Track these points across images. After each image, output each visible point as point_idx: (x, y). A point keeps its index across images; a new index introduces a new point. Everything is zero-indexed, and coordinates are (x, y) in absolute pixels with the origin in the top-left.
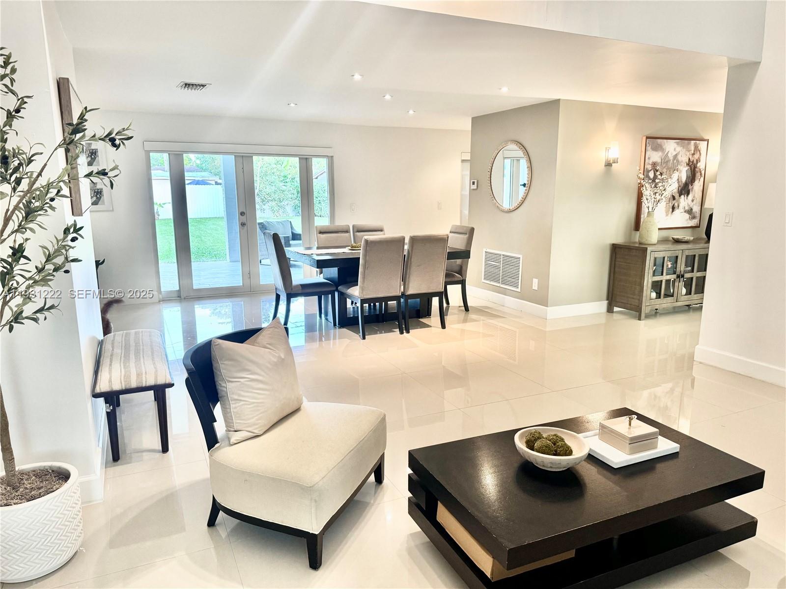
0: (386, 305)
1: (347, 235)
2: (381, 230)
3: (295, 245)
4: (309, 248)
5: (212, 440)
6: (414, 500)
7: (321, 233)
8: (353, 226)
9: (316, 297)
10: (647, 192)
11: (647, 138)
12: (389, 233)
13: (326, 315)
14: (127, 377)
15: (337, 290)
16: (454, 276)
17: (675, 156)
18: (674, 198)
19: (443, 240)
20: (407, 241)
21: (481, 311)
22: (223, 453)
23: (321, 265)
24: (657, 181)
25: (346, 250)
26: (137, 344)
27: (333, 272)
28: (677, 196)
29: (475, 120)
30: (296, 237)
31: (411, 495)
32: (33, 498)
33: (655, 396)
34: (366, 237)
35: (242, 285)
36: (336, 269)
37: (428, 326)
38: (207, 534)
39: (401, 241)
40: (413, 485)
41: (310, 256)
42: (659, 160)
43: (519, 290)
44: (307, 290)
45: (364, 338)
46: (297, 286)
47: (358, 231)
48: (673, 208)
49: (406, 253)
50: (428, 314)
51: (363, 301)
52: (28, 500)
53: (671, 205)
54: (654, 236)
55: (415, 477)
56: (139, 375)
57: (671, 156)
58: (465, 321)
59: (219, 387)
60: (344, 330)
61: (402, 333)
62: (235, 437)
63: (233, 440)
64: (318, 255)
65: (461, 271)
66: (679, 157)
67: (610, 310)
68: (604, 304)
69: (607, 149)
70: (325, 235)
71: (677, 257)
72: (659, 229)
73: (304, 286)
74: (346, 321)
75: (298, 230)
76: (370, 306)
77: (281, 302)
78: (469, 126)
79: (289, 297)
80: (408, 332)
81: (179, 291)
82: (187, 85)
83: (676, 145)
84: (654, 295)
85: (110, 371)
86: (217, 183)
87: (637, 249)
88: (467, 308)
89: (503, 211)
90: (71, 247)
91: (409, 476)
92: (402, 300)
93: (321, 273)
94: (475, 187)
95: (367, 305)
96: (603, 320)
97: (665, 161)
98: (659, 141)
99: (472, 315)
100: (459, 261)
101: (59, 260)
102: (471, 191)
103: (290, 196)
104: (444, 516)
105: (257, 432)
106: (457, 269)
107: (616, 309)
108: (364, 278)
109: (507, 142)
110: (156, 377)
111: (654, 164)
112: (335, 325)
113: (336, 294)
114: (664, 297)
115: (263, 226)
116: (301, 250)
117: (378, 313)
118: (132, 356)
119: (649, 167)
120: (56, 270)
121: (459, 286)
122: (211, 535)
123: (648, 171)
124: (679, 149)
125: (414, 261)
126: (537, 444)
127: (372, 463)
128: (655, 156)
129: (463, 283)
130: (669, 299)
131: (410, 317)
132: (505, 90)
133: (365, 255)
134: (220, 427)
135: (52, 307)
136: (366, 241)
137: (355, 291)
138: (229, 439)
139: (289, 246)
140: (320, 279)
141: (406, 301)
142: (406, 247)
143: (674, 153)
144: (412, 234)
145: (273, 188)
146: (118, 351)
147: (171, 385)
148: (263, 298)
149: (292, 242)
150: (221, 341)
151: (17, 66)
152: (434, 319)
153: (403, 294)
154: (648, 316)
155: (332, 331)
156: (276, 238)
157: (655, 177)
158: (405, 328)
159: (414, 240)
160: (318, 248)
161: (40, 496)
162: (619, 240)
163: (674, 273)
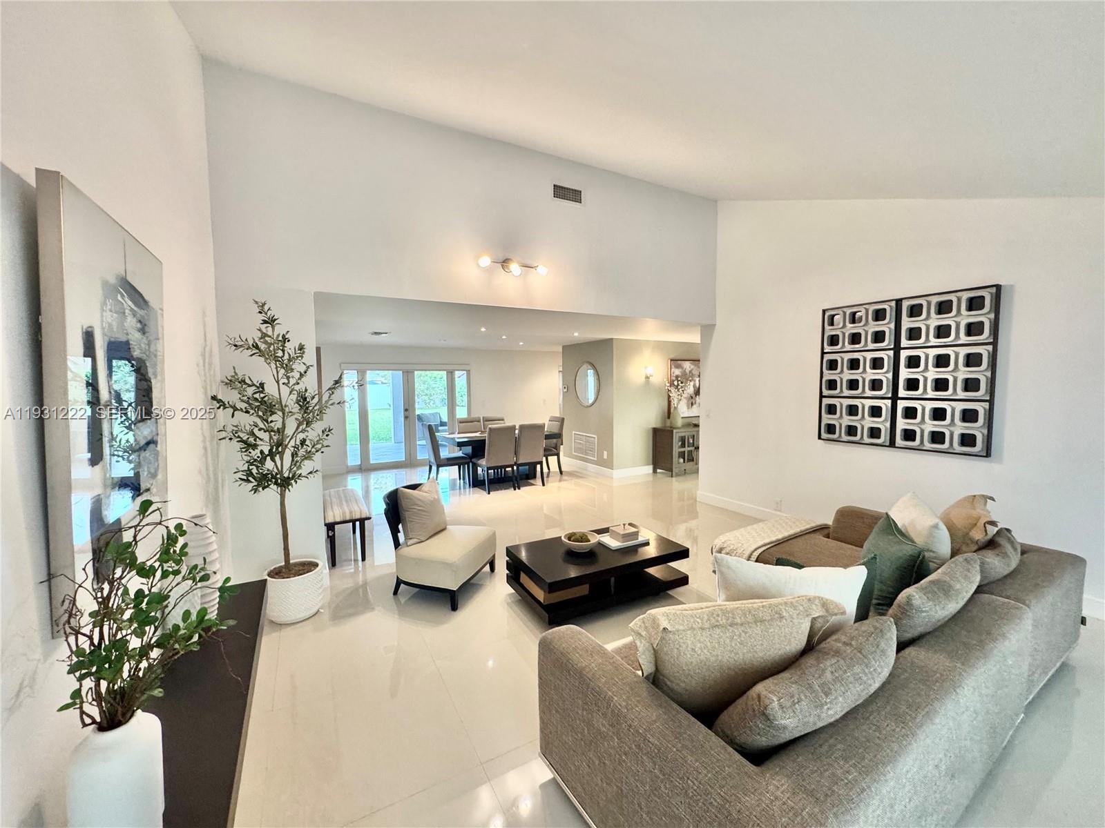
0: (505, 470)
1: (479, 423)
2: (503, 420)
3: (443, 431)
4: (453, 433)
5: (397, 544)
6: (510, 574)
7: (461, 422)
8: (483, 418)
9: (457, 467)
10: (674, 394)
11: (671, 360)
12: (508, 423)
13: (464, 479)
14: (344, 513)
15: (471, 461)
16: (551, 450)
17: (690, 372)
18: (692, 398)
19: (542, 427)
20: (517, 427)
21: (572, 474)
22: (404, 551)
23: (460, 445)
24: (679, 387)
25: (477, 434)
26: (345, 497)
27: (469, 449)
28: (694, 396)
29: (564, 347)
30: (443, 424)
31: (508, 572)
32: (301, 574)
33: (691, 530)
34: (490, 426)
35: (404, 459)
36: (470, 447)
37: (534, 485)
38: (393, 600)
39: (514, 428)
40: (509, 566)
41: (453, 439)
42: (680, 374)
43: (595, 459)
44: (451, 462)
45: (489, 493)
46: (443, 459)
47: (487, 421)
48: (692, 404)
49: (517, 436)
50: (534, 477)
51: (489, 469)
52: (298, 575)
53: (690, 402)
54: (679, 423)
55: (510, 561)
56: (351, 513)
57: (687, 371)
58: (560, 481)
59: (401, 514)
60: (476, 489)
61: (515, 489)
62: (410, 542)
63: (409, 544)
64: (458, 438)
65: (557, 447)
66: (693, 372)
67: (655, 471)
68: (651, 467)
69: (646, 368)
70: (464, 424)
71: (694, 436)
72: (682, 418)
73: (449, 459)
74: (477, 483)
75: (445, 419)
76: (494, 471)
77: (432, 471)
78: (561, 350)
79: (438, 466)
80: (519, 489)
81: (360, 465)
82: (376, 333)
83: (690, 364)
84: (682, 460)
85: (333, 511)
86: (382, 383)
87: (668, 431)
88: (561, 472)
89: (584, 406)
90: (325, 439)
91: (507, 561)
92: (515, 468)
93: (460, 450)
94: (566, 390)
95: (492, 471)
96: (651, 478)
97: (684, 374)
98: (679, 362)
99: (564, 477)
100: (555, 440)
101: (319, 446)
102: (564, 393)
103: (439, 391)
104: (524, 578)
105: (423, 539)
106: (554, 446)
107: (659, 471)
108: (489, 453)
109: (583, 363)
110: (361, 514)
111: (677, 377)
112: (470, 485)
113: (471, 464)
114: (688, 462)
115: (420, 418)
116: (446, 435)
117: (499, 476)
118: (344, 503)
119: (674, 378)
120: (317, 451)
121: (556, 457)
122: (394, 599)
123: (673, 381)
124: (692, 367)
125: (522, 440)
126: (572, 539)
127: (488, 558)
128: (677, 372)
129: (558, 455)
130: (691, 463)
131: (521, 479)
132: (576, 334)
133: (489, 438)
134: (401, 536)
135: (317, 471)
136: (490, 429)
137: (483, 462)
138: (407, 543)
139: (438, 431)
140: (460, 454)
141: (518, 468)
142: (517, 432)
143: (690, 369)
144: (521, 424)
145: (426, 386)
146: (334, 500)
147: (369, 518)
148: (420, 469)
149: (440, 428)
150: (403, 489)
151: (305, 350)
152: (539, 480)
153: (516, 464)
154: (678, 475)
155: (467, 490)
156: (430, 427)
157: (678, 385)
158: (517, 486)
159: (522, 427)
160: (458, 433)
161: (304, 573)
162: (658, 425)
163: (693, 446)
